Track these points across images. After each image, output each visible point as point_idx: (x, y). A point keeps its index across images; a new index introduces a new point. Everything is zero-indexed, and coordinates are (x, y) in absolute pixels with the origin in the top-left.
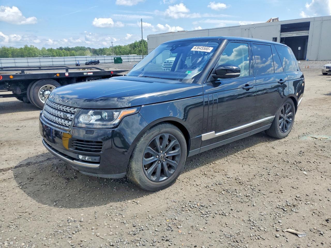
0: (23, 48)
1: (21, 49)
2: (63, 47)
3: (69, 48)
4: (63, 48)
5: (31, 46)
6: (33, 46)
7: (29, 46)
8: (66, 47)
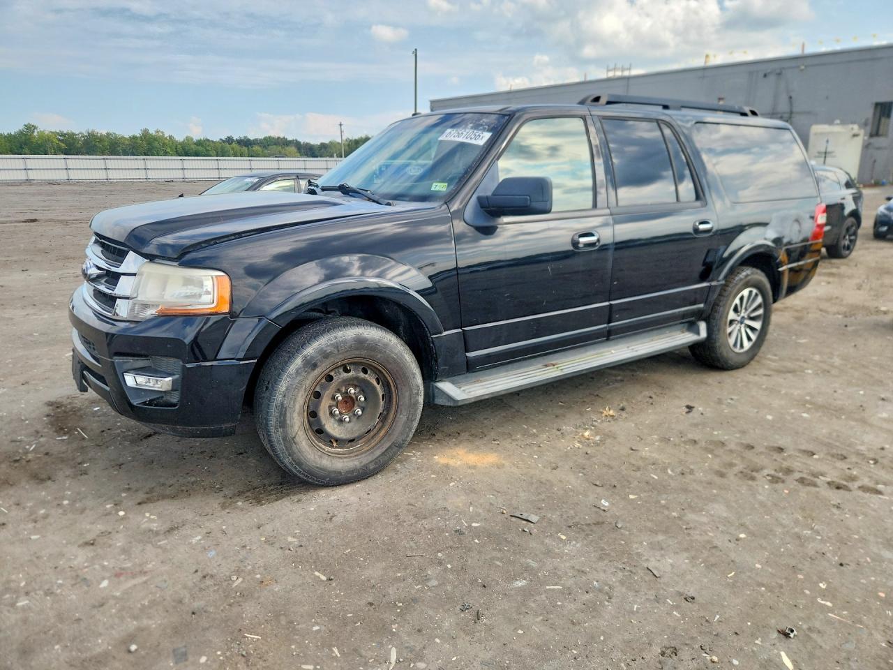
0: (138, 135)
1: (135, 137)
2: (235, 137)
3: (249, 140)
4: (235, 139)
5: (157, 132)
6: (162, 133)
7: (152, 131)
8: (242, 136)
